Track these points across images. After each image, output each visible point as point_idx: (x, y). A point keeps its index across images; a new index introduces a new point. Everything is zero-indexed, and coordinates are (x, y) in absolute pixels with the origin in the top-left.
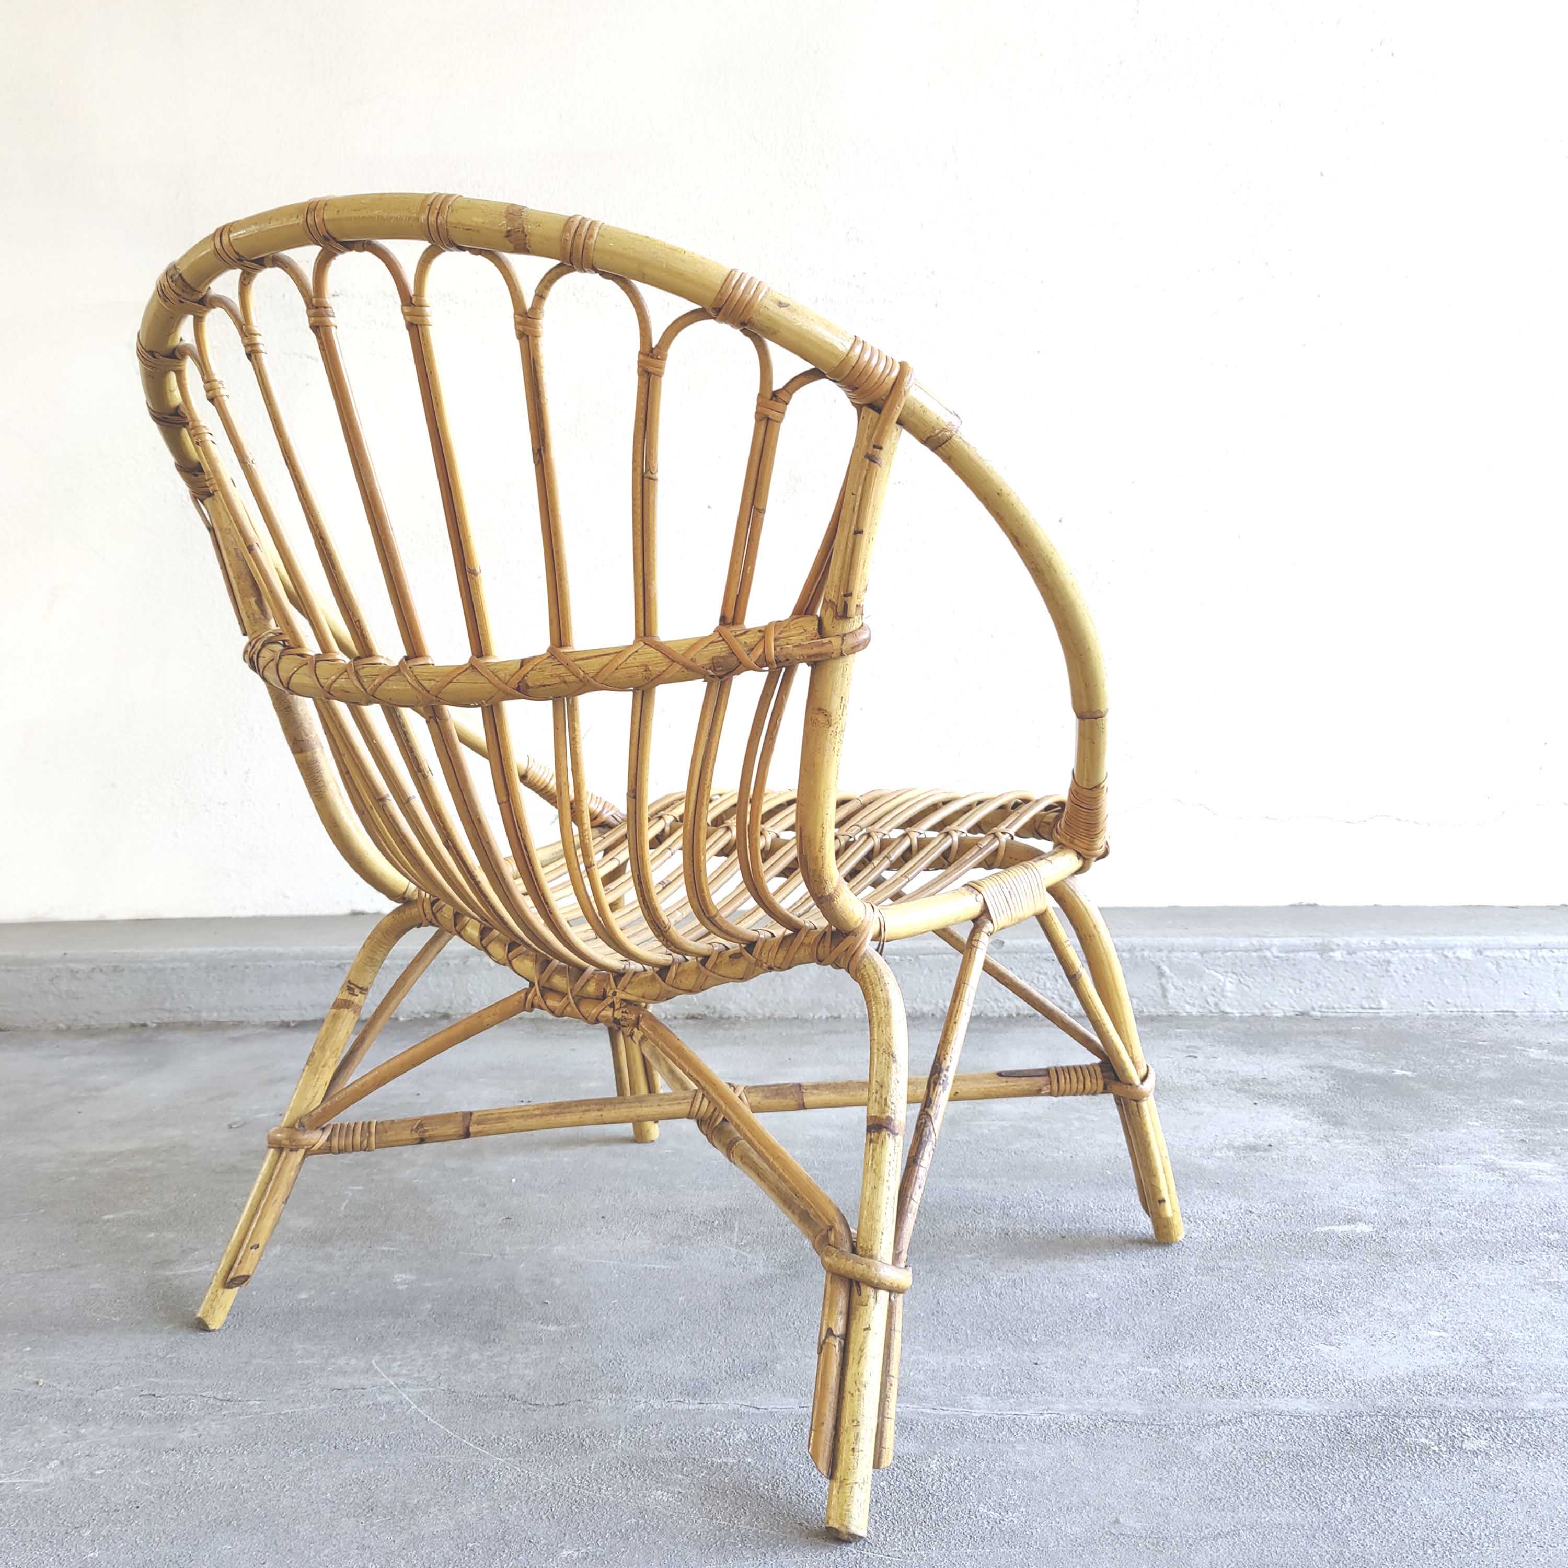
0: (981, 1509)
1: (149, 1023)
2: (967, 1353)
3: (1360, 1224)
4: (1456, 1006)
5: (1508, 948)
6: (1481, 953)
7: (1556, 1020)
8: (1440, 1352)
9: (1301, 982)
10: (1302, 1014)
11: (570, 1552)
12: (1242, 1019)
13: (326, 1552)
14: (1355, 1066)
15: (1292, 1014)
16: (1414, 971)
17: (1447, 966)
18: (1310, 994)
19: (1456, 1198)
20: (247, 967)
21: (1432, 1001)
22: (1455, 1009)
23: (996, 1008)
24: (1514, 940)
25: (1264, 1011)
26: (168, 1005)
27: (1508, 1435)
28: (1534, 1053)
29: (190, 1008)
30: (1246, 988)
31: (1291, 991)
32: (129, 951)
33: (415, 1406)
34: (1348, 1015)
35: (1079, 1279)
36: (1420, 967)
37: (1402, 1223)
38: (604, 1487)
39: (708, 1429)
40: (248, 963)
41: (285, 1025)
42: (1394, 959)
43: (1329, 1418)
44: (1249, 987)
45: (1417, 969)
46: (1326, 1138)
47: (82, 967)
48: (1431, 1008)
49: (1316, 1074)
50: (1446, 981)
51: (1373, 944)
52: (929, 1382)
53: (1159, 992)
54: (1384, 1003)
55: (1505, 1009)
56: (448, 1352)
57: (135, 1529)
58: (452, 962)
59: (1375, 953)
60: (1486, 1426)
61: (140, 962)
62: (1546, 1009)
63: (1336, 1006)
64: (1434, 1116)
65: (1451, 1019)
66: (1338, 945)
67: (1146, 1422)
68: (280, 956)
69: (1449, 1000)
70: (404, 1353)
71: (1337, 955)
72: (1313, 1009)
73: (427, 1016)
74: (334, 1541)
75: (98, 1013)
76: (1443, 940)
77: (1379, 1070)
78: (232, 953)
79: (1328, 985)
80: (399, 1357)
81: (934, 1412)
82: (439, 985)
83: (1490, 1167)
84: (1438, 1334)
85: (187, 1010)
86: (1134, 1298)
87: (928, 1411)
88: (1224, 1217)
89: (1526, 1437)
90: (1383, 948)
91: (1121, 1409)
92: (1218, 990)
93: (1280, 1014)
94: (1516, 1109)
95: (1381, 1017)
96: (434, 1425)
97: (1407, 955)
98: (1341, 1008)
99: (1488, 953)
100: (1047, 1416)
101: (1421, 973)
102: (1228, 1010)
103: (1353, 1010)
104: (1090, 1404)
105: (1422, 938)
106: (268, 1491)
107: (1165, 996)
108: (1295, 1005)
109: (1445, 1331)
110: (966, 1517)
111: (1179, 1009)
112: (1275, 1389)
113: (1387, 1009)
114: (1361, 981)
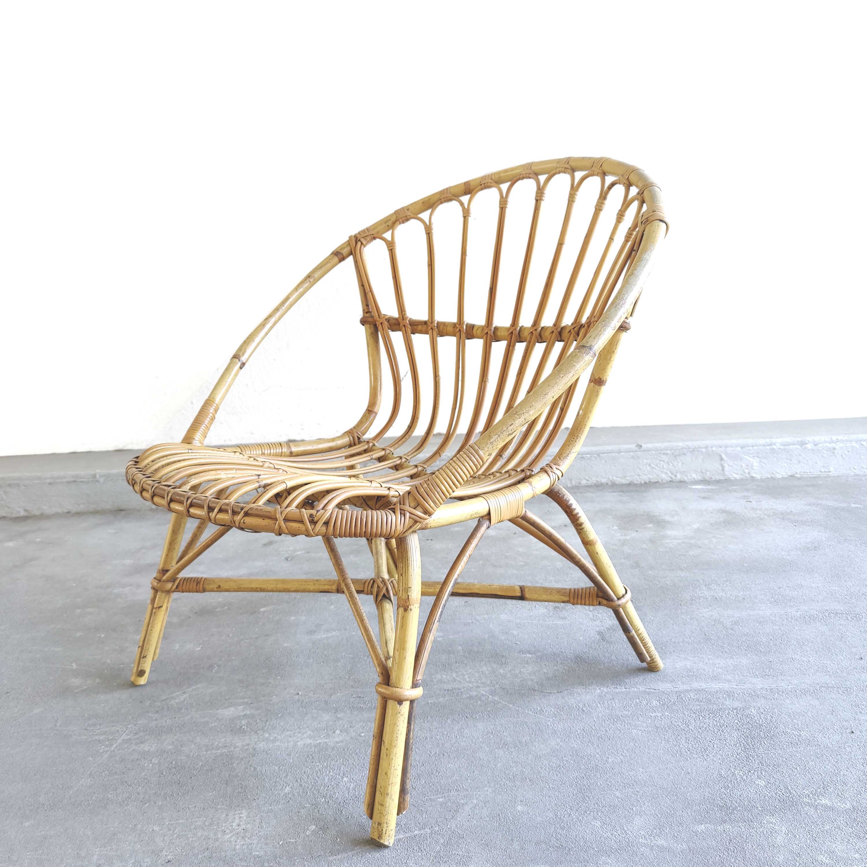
2: (734, 658)
9: (791, 460)
10: (791, 476)
12: (762, 480)
14: (830, 503)
15: (786, 476)
16: (847, 453)
18: (795, 466)
21: (855, 467)
23: (638, 479)
25: (773, 475)
30: (764, 465)
31: (786, 465)
33: (490, 697)
34: (814, 476)
36: (850, 450)
42: (837, 447)
44: (765, 464)
45: (848, 451)
48: (855, 471)
50: (862, 457)
51: (826, 440)
53: (721, 468)
54: (832, 469)
56: (487, 669)
59: (827, 444)
63: (808, 471)
65: (865, 476)
66: (809, 441)
69: (864, 466)
70: (466, 671)
71: (809, 446)
72: (797, 473)
76: (860, 436)
77: (844, 505)
79: (804, 461)
81: (738, 687)
87: (735, 686)
90: (832, 441)
91: (823, 681)
92: (750, 466)
93: (780, 477)
95: (830, 477)
96: (505, 705)
97: (843, 445)
98: (810, 472)
100: (792, 686)
101: (850, 453)
102: (754, 475)
103: (816, 473)
104: (808, 680)
105: (851, 436)
107: (723, 470)
108: (788, 472)
111: (730, 476)
113: (833, 472)
114: (821, 459)
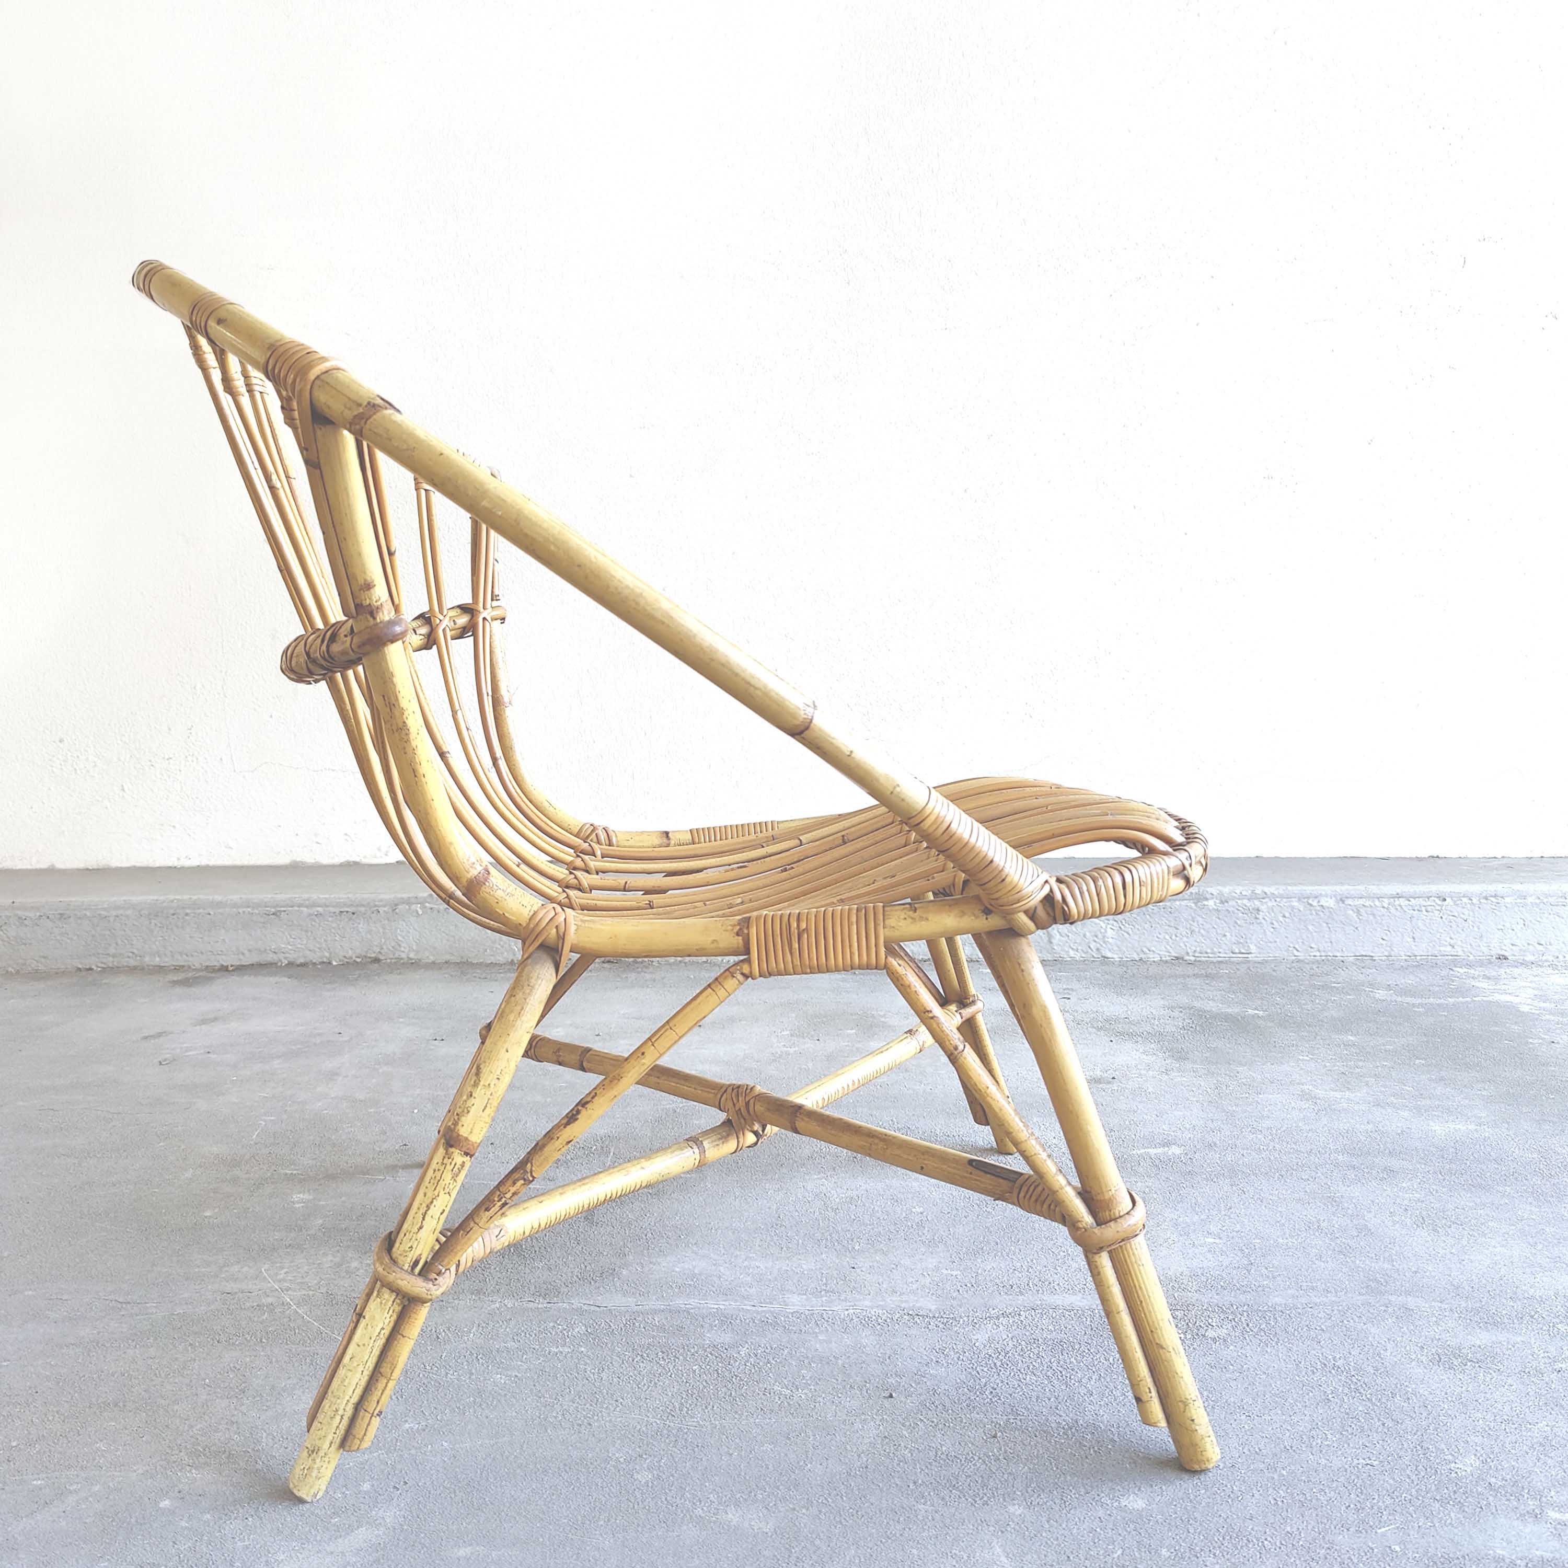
0: (776, 1388)
1: (93, 967)
2: (794, 1259)
3: (1174, 1146)
4: (1319, 951)
5: (1368, 897)
6: (1343, 902)
7: (1409, 963)
8: (1209, 1256)
9: (1177, 928)
10: (1177, 958)
11: (412, 1425)
12: (1121, 964)
13: (198, 1427)
14: (1211, 1006)
15: (1168, 958)
16: (1281, 919)
17: (1311, 914)
18: (1185, 939)
19: (1268, 1123)
20: (187, 914)
21: (1297, 946)
22: (1318, 954)
24: (1374, 889)
25: (1143, 956)
26: (112, 950)
27: (1248, 1325)
28: (1381, 994)
29: (133, 953)
30: (1125, 934)
31: (1167, 937)
32: (75, 899)
33: (295, 1307)
34: (1220, 959)
35: (910, 1196)
36: (1287, 915)
37: (1212, 1146)
38: (451, 1372)
39: (551, 1324)
40: (188, 911)
41: (224, 969)
42: (1263, 908)
43: (1097, 1311)
44: (1128, 933)
45: (1284, 916)
46: (1167, 1072)
47: (31, 914)
48: (1296, 953)
49: (1176, 1013)
50: (1310, 928)
51: (1244, 893)
52: (755, 1283)
53: (1044, 938)
54: (1253, 948)
55: (1364, 954)
56: (331, 1261)
57: (33, 1410)
58: (381, 910)
59: (1245, 901)
60: (1230, 1317)
61: (85, 909)
62: (1402, 954)
63: (1209, 951)
64: (1271, 1051)
65: (1313, 963)
66: (1212, 894)
67: (937, 1315)
68: (219, 904)
69: (1313, 946)
70: (292, 1262)
71: (1211, 903)
72: (1188, 954)
73: (359, 960)
74: (207, 1418)
75: (44, 957)
76: (1309, 889)
77: (1234, 1010)
78: (172, 901)
79: (1202, 931)
80: (287, 1265)
81: (754, 1309)
82: (370, 932)
83: (1305, 1096)
84: (1213, 1240)
85: (131, 955)
86: (955, 1212)
87: (749, 1308)
88: (1054, 1141)
89: (1263, 1326)
90: (1254, 897)
91: (918, 1305)
92: (1100, 936)
93: (1157, 959)
94: (1347, 1045)
95: (1249, 962)
96: (309, 1322)
97: (1275, 904)
98: (1213, 953)
99: (1349, 902)
100: (852, 1311)
101: (1287, 920)
102: (1109, 955)
103: (1224, 955)
104: (892, 1301)
105: (1289, 888)
106: (154, 1378)
107: (1049, 942)
108: (1171, 951)
109: (1220, 1238)
110: (761, 1394)
111: (1064, 955)
112: (1057, 1287)
113: (1255, 953)
114: (1232, 928)
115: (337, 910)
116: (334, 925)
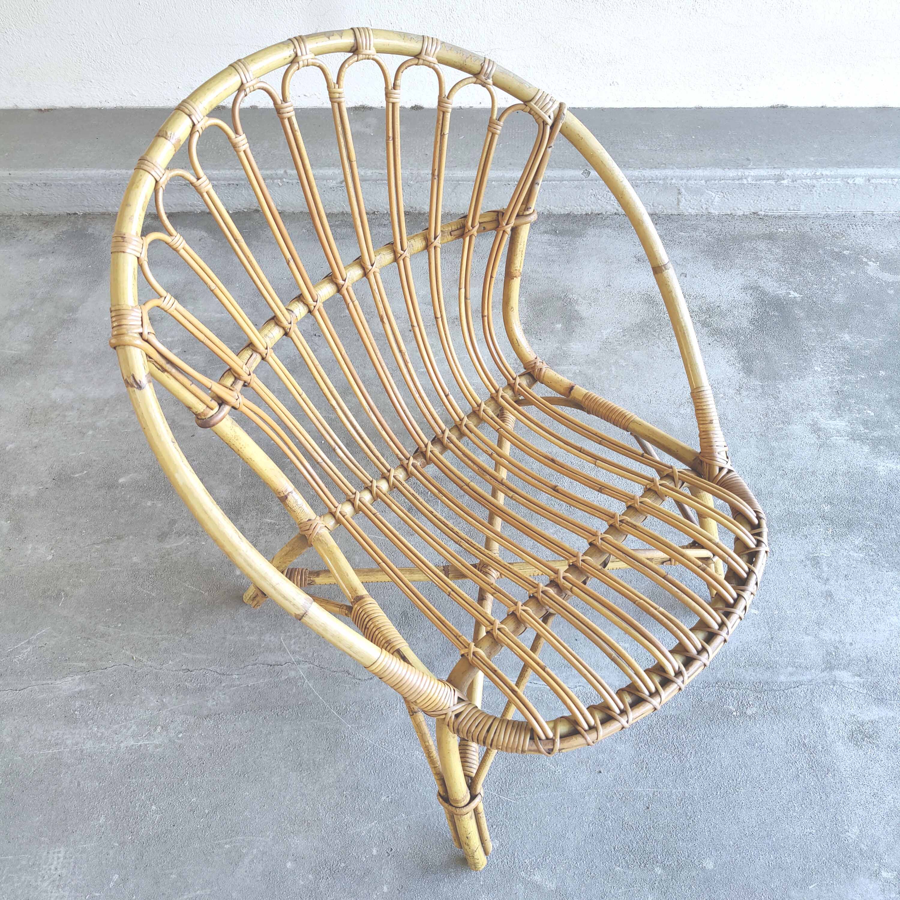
1: (78, 212)
4: (842, 209)
5: (886, 178)
6: (869, 180)
9: (759, 197)
10: (754, 213)
15: (748, 213)
16: (826, 191)
17: (846, 188)
18: (762, 203)
21: (830, 206)
23: (580, 210)
24: (891, 172)
25: (733, 212)
26: (86, 204)
29: (100, 205)
31: (752, 201)
34: (779, 214)
36: (831, 189)
42: (818, 185)
44: (728, 199)
47: (25, 183)
48: (828, 210)
51: (808, 175)
53: (676, 203)
54: (803, 207)
55: (869, 211)
59: (808, 180)
61: (60, 181)
62: (891, 212)
63: (775, 209)
65: (836, 219)
66: (788, 176)
69: (840, 206)
71: (785, 182)
72: (761, 210)
73: (245, 210)
76: (850, 172)
79: (774, 198)
90: (814, 177)
92: (710, 201)
93: (741, 213)
95: (798, 215)
97: (826, 182)
98: (777, 209)
99: (873, 181)
102: (713, 211)
103: (783, 211)
107: (678, 204)
108: (751, 209)
111: (684, 211)
113: (803, 210)
114: (794, 196)
115: (226, 183)
116: (226, 191)
